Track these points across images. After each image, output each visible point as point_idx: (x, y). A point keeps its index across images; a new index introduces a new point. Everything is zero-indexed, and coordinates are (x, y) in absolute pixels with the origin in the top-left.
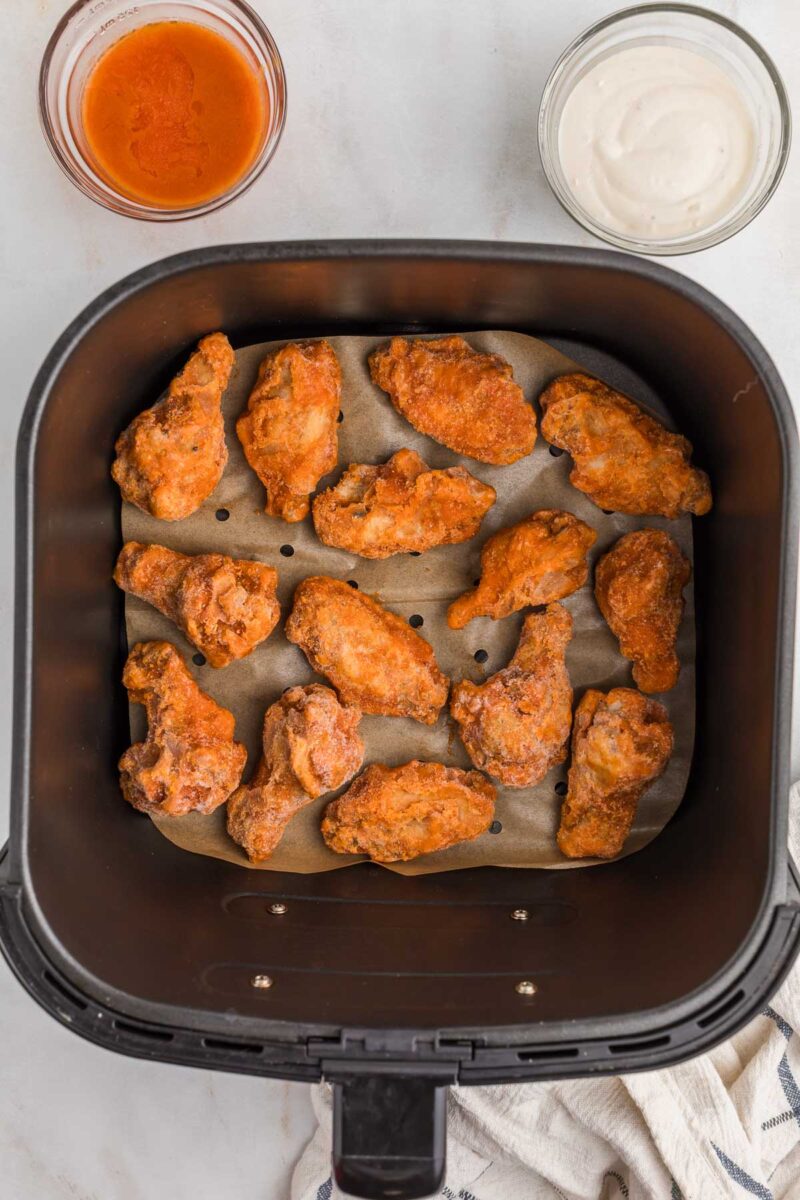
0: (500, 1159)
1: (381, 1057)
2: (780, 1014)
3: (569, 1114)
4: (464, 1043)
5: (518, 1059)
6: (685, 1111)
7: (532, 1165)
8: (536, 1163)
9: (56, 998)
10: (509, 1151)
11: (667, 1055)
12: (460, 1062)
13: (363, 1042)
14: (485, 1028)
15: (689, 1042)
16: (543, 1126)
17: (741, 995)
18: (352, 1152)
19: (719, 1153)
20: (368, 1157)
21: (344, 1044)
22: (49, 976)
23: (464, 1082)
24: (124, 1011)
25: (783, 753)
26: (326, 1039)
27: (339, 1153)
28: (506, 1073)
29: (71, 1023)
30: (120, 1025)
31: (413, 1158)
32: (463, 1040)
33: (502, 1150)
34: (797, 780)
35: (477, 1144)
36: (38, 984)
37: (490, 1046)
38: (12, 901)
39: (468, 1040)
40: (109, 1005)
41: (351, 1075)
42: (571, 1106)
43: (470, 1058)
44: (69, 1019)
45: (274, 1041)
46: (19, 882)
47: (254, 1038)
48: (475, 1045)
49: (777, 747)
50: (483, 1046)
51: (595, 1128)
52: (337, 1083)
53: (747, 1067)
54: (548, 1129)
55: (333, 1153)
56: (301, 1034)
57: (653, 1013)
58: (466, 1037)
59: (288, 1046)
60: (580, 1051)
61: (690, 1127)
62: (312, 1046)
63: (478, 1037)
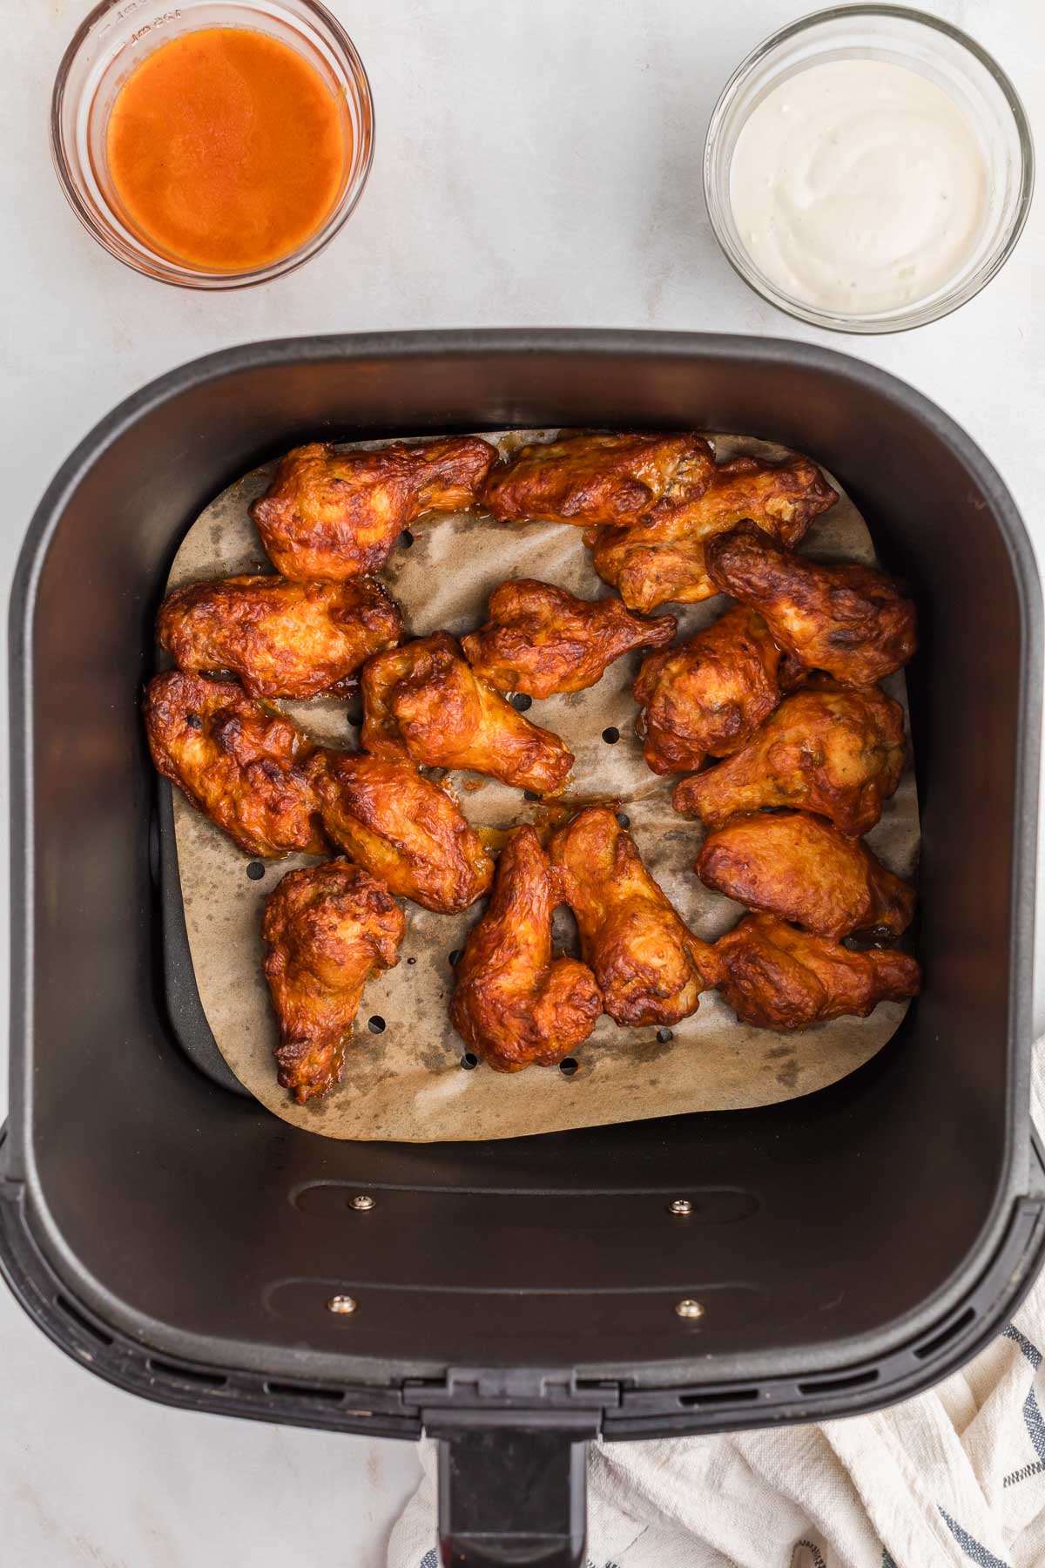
0: (658, 1522)
1: (500, 1404)
2: (1025, 1334)
3: (748, 1468)
4: (609, 1384)
5: (679, 1404)
6: (905, 1470)
7: (699, 1533)
8: (705, 1529)
9: (71, 1330)
10: (670, 1514)
11: (876, 1394)
12: (604, 1411)
13: (476, 1385)
14: (635, 1364)
15: (903, 1378)
16: (714, 1482)
17: (970, 1315)
18: (464, 1528)
19: (950, 1522)
20: (484, 1535)
21: (451, 1389)
22: (62, 1301)
23: (609, 1437)
24: (162, 1348)
25: (1023, 1000)
26: (428, 1382)
27: (446, 1530)
28: (664, 1424)
29: (92, 1362)
30: (155, 1364)
31: (543, 1536)
32: (606, 1381)
33: (661, 1512)
34: (1041, 1035)
35: (627, 1506)
36: (47, 1311)
37: (643, 1389)
38: (12, 1205)
39: (612, 1381)
40: (143, 1340)
41: (461, 1429)
42: (752, 1458)
43: (616, 1404)
44: (89, 1357)
45: (359, 1385)
46: (22, 1180)
47: (333, 1381)
48: (624, 1387)
49: (1015, 993)
50: (634, 1389)
51: (781, 1487)
52: (442, 1438)
53: (983, 1407)
54: (720, 1486)
55: (439, 1529)
56: (394, 1375)
57: (856, 1343)
58: (610, 1376)
59: (377, 1391)
60: (762, 1392)
61: (913, 1491)
62: (408, 1392)
63: (627, 1375)
